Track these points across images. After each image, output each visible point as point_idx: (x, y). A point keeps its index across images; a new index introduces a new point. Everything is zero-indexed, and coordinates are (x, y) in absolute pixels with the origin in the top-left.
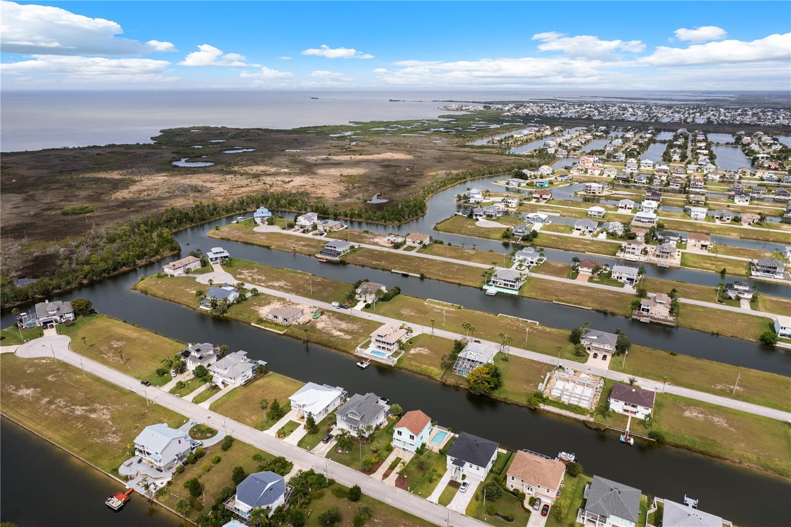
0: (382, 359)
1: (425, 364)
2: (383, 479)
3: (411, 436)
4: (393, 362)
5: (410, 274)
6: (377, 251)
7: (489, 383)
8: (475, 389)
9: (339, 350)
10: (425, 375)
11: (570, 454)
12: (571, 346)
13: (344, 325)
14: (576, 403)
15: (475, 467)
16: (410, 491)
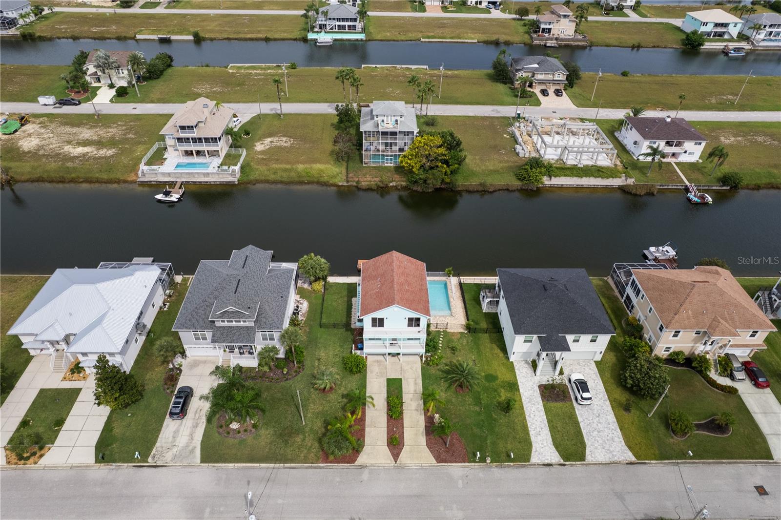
0: (207, 174)
1: (298, 162)
2: (396, 456)
3: (410, 320)
4: (232, 174)
5: (173, 37)
6: (91, 14)
7: (446, 162)
8: (425, 181)
9: (98, 181)
10: (309, 183)
11: (663, 245)
12: (501, 88)
13: (86, 133)
14: (590, 163)
15: (585, 338)
16: (483, 460)
